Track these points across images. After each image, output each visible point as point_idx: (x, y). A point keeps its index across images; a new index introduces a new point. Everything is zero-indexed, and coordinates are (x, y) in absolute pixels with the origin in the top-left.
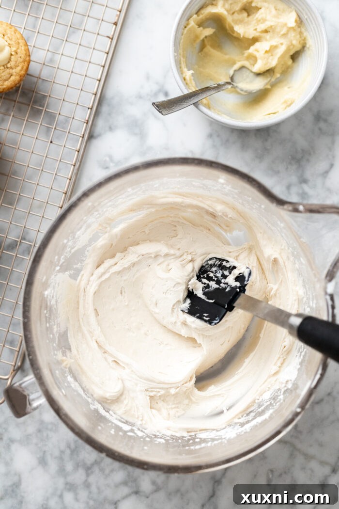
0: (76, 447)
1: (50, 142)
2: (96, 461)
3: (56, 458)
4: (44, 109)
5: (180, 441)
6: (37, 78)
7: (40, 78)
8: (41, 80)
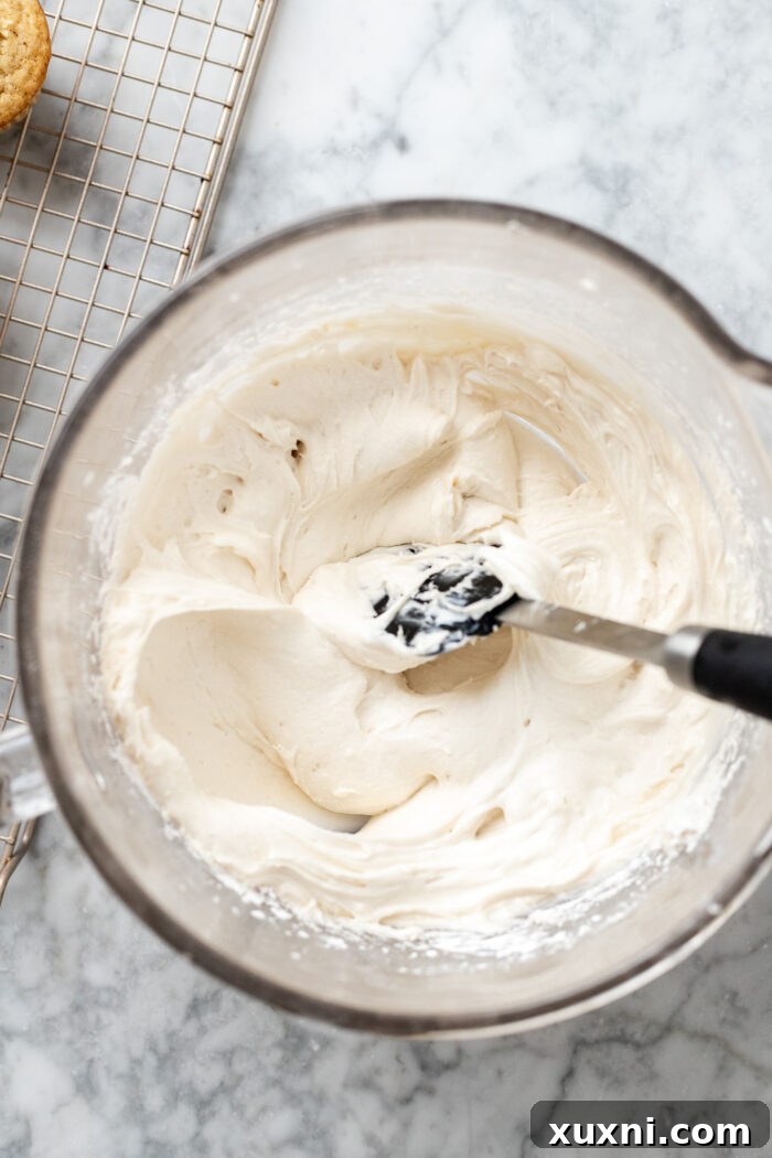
0: (172, 1049)
1: (102, 266)
2: (222, 1084)
3: (120, 1076)
4: (88, 182)
5: (385, 950)
6: (70, 99)
7: (76, 101)
8: (77, 106)
